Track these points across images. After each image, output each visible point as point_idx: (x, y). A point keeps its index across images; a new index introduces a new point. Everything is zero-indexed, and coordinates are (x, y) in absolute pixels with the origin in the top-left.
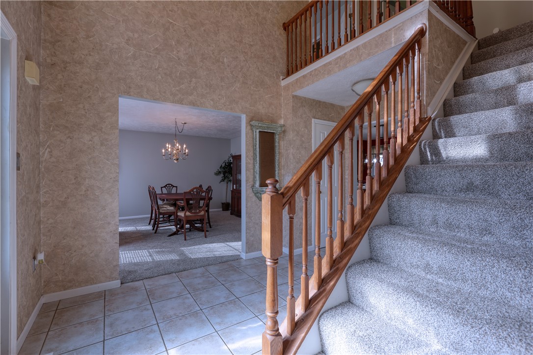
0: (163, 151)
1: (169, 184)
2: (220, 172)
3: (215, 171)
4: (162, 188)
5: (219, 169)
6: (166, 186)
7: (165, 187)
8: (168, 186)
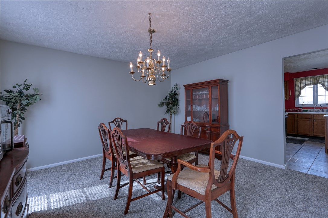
0: (131, 66)
1: (118, 118)
2: (163, 104)
3: (159, 102)
4: (110, 123)
5: (163, 100)
6: (115, 120)
7: (113, 122)
8: (117, 120)
